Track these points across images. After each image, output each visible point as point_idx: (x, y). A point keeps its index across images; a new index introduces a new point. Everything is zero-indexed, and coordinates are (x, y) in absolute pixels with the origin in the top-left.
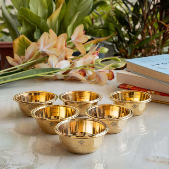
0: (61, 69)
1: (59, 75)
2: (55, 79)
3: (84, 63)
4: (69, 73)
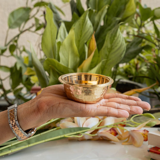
0: (89, 128)
1: (86, 134)
4: (98, 132)
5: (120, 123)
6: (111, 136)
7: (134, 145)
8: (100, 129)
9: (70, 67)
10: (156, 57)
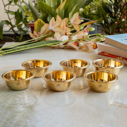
0: (62, 41)
1: (61, 45)
2: (58, 47)
3: (78, 37)
4: (68, 44)
6: (75, 46)
7: (88, 52)
10: (102, 3)
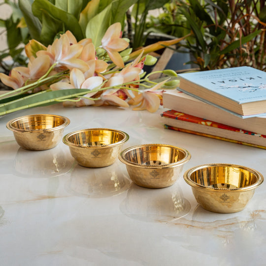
0: (89, 90)
1: (86, 98)
2: (80, 104)
3: (125, 79)
4: (101, 95)
5: (131, 83)
6: (119, 100)
7: (148, 111)
8: (105, 90)
9: (69, 11)
